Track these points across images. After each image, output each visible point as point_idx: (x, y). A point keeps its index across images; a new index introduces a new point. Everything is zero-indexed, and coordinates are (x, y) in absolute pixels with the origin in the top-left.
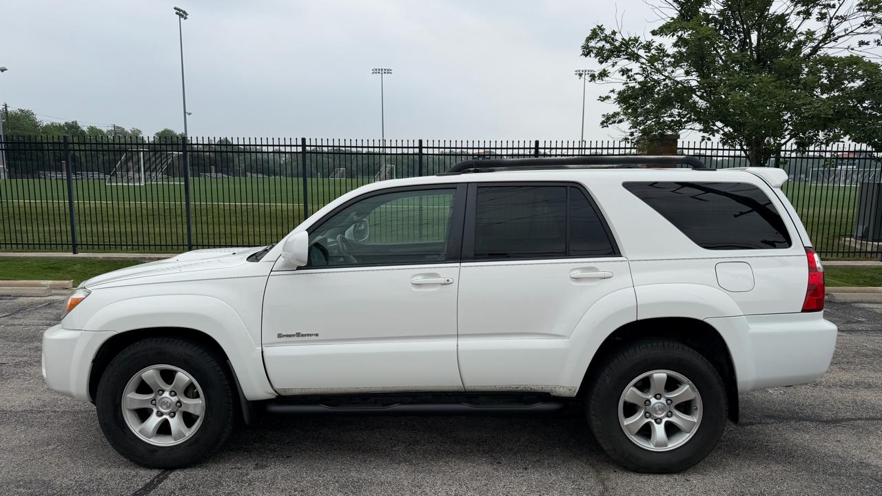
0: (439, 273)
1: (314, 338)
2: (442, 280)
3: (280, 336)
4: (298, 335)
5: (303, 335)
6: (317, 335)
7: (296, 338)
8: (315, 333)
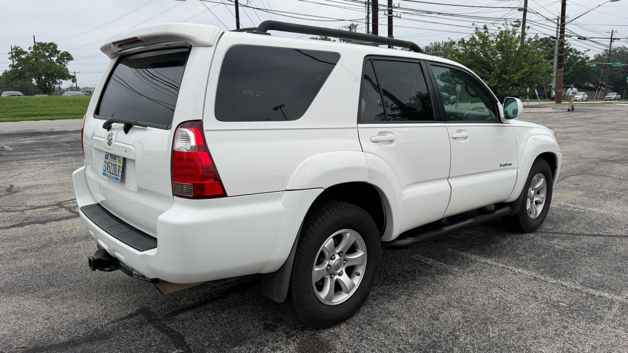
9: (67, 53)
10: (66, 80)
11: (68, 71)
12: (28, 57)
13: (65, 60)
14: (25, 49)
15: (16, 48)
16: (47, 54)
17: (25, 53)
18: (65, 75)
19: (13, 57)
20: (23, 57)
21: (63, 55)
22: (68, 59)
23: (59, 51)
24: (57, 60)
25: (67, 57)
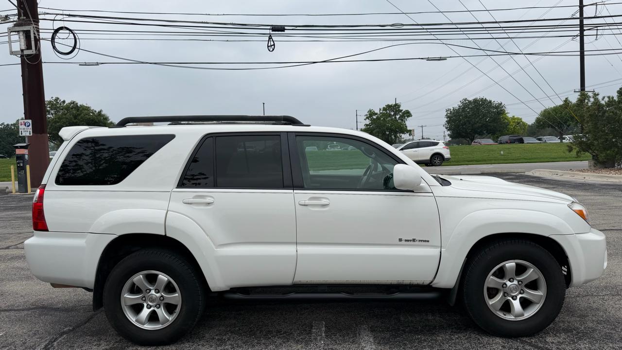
9: (408, 111)
10: (405, 134)
11: (406, 127)
12: (377, 118)
13: (406, 117)
14: (377, 111)
15: (370, 111)
16: (392, 113)
17: (376, 114)
18: (404, 130)
19: (367, 118)
20: (375, 117)
21: (404, 113)
22: (408, 116)
23: (402, 110)
24: (399, 118)
25: (408, 114)
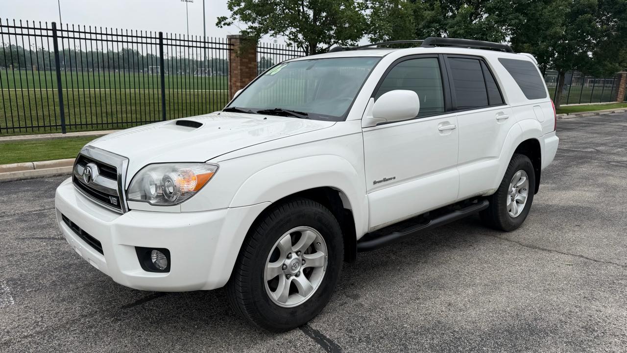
0: (449, 121)
1: (393, 181)
2: (452, 126)
3: (375, 183)
4: (385, 180)
5: (387, 180)
6: (394, 178)
7: (383, 183)
8: (393, 177)
